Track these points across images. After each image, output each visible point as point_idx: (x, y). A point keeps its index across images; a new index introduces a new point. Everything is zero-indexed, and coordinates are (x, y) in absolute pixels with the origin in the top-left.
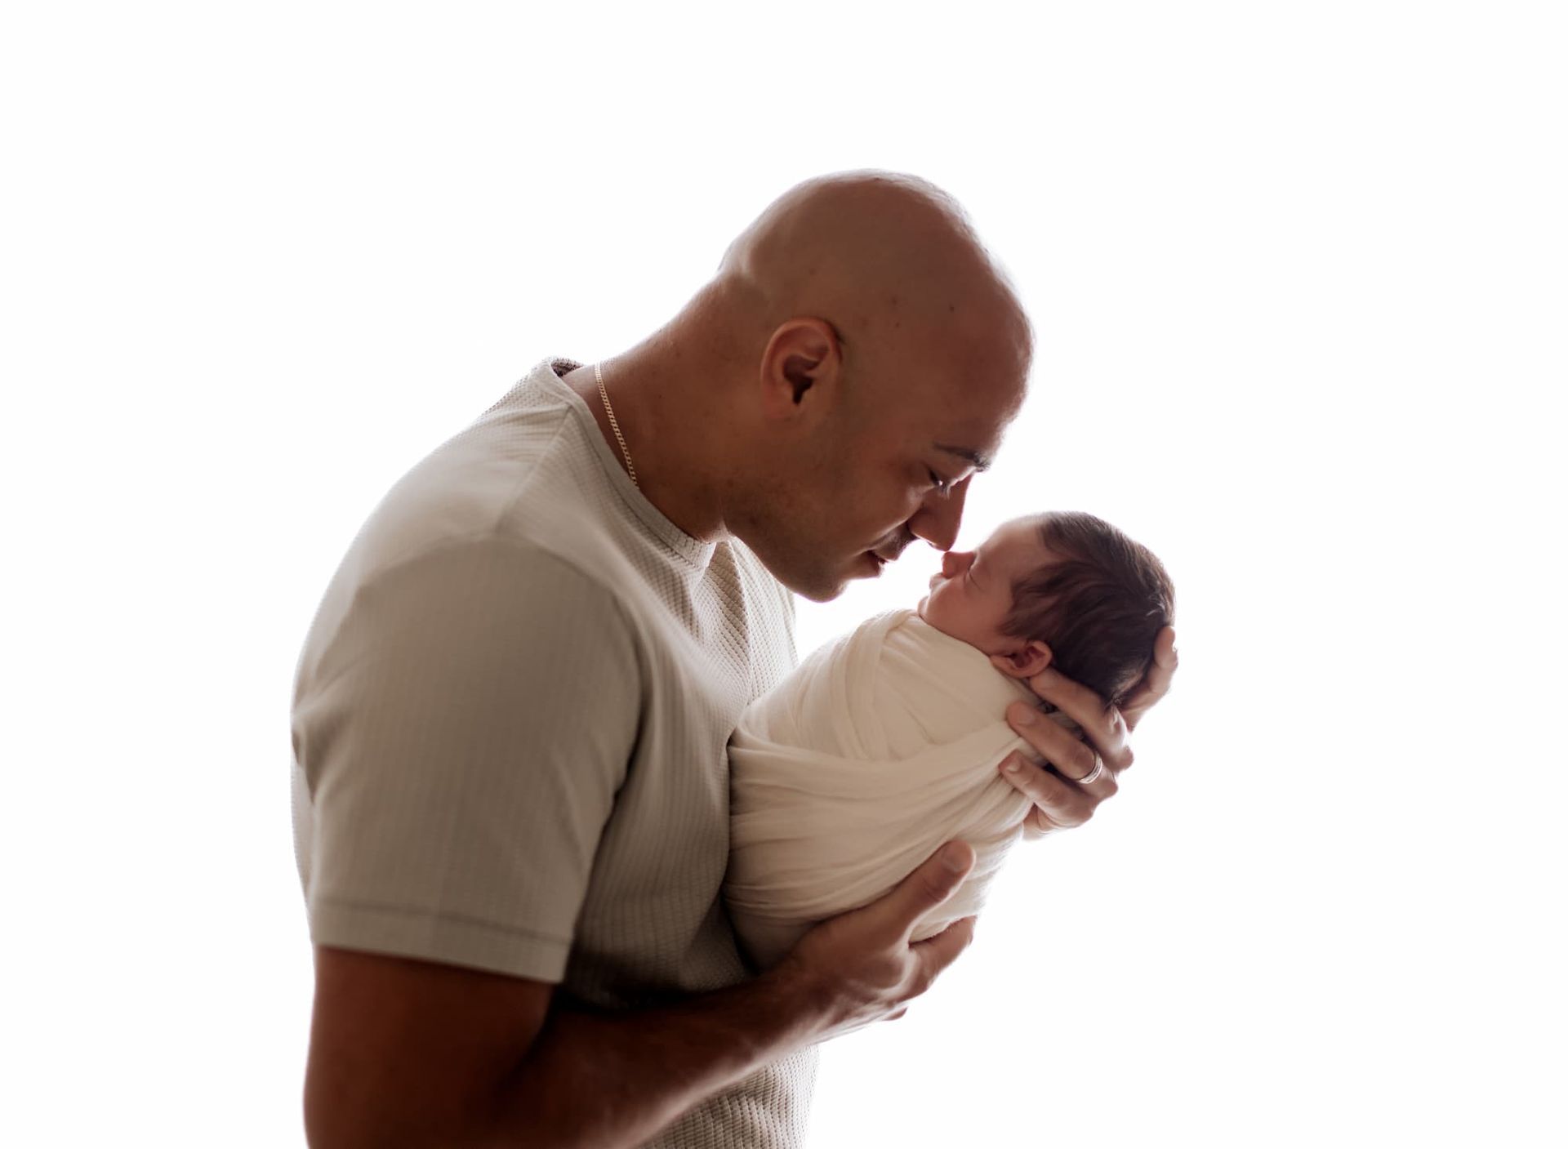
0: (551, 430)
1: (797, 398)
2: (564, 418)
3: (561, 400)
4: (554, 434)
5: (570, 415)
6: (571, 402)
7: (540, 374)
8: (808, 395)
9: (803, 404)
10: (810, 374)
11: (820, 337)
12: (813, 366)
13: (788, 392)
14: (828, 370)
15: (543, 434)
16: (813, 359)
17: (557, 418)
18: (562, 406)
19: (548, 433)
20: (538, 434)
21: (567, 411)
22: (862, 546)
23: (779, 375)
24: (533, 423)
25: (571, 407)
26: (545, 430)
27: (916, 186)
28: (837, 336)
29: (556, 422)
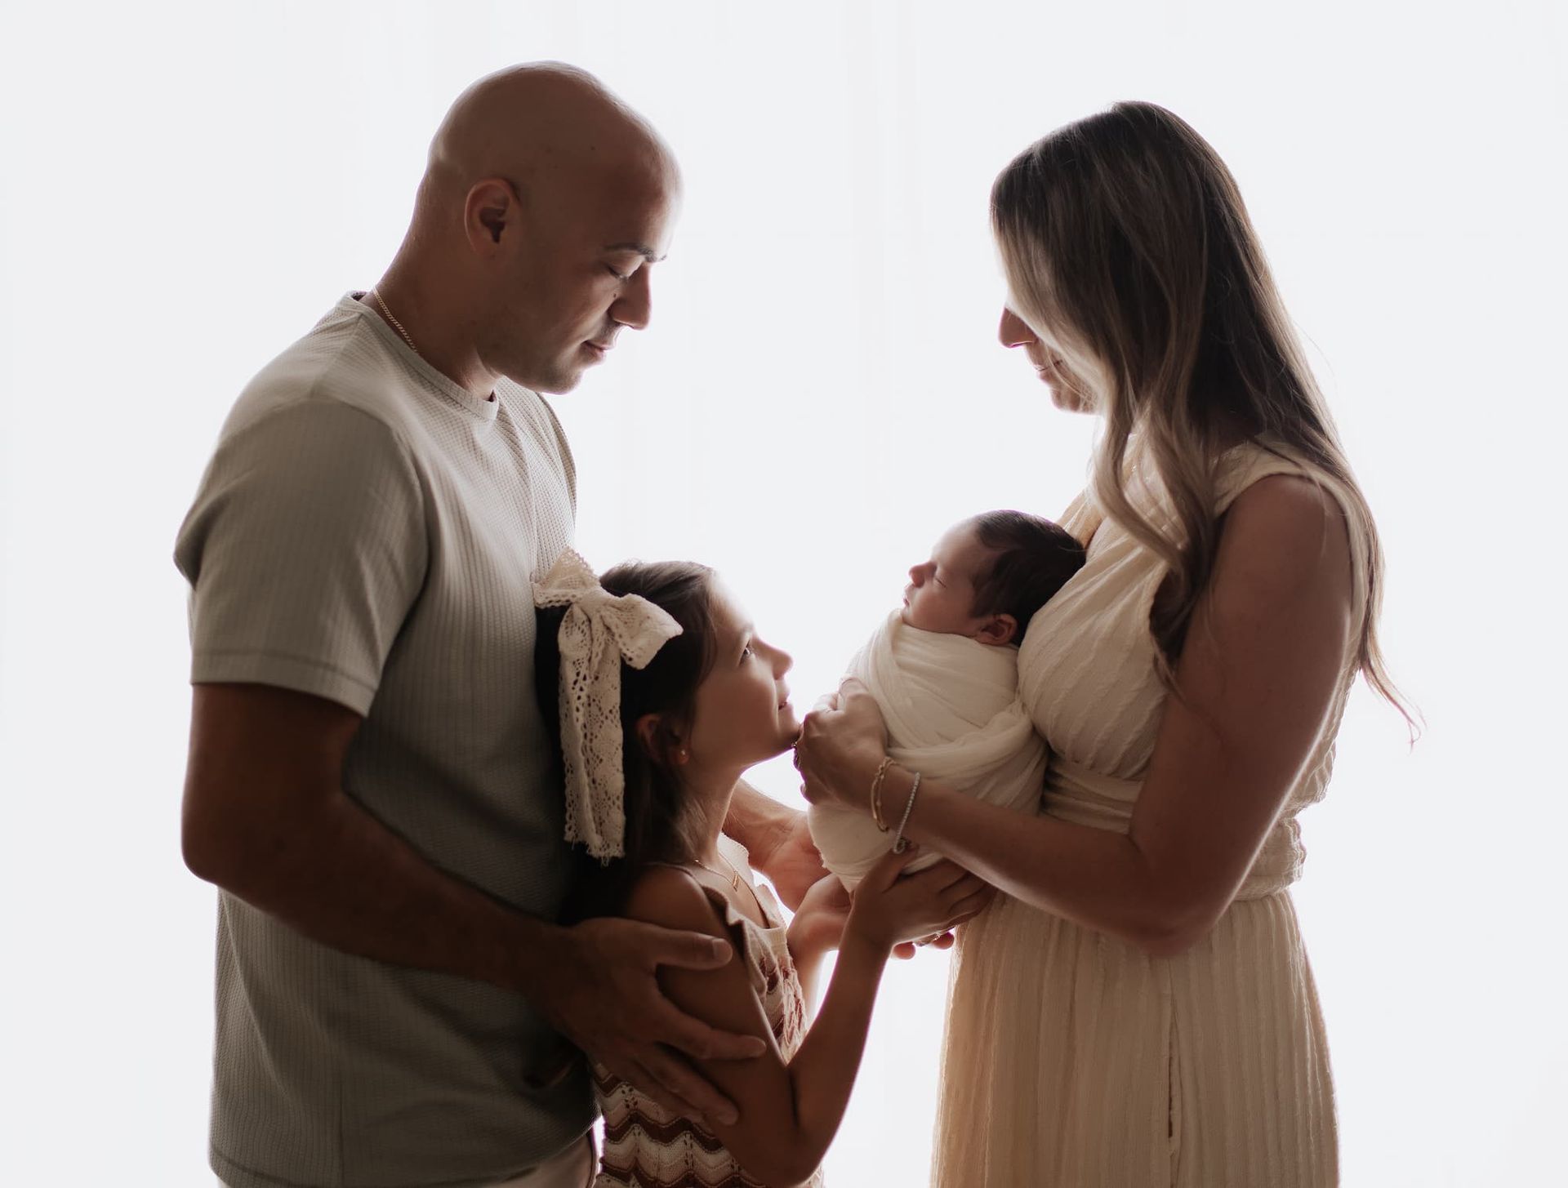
0: (348, 332)
1: (497, 239)
2: (357, 323)
3: (354, 312)
4: (350, 334)
5: (361, 320)
6: (362, 311)
7: (344, 302)
8: (504, 234)
9: (501, 242)
10: (501, 219)
11: (502, 191)
12: (502, 213)
13: (487, 235)
14: (513, 212)
15: (343, 335)
16: (502, 208)
17: (352, 324)
18: (356, 315)
19: (346, 335)
20: (339, 336)
21: (359, 318)
22: (578, 338)
23: (479, 225)
24: (335, 331)
25: (362, 315)
26: (344, 333)
27: (556, 68)
28: (514, 187)
29: (352, 326)
